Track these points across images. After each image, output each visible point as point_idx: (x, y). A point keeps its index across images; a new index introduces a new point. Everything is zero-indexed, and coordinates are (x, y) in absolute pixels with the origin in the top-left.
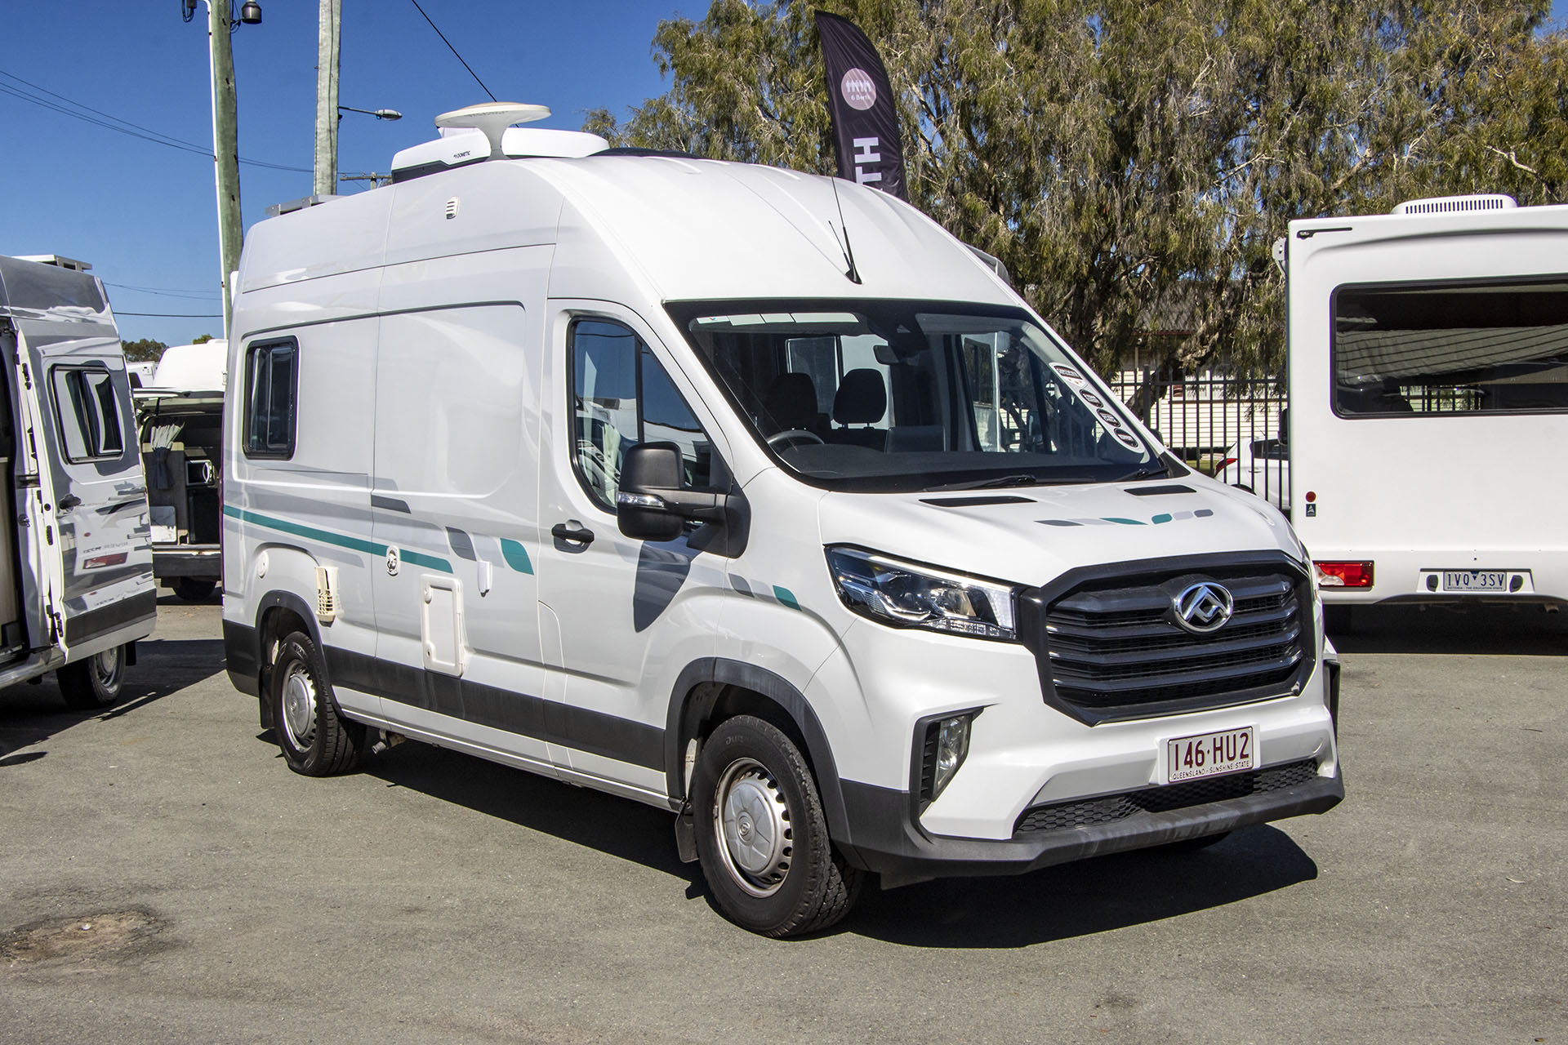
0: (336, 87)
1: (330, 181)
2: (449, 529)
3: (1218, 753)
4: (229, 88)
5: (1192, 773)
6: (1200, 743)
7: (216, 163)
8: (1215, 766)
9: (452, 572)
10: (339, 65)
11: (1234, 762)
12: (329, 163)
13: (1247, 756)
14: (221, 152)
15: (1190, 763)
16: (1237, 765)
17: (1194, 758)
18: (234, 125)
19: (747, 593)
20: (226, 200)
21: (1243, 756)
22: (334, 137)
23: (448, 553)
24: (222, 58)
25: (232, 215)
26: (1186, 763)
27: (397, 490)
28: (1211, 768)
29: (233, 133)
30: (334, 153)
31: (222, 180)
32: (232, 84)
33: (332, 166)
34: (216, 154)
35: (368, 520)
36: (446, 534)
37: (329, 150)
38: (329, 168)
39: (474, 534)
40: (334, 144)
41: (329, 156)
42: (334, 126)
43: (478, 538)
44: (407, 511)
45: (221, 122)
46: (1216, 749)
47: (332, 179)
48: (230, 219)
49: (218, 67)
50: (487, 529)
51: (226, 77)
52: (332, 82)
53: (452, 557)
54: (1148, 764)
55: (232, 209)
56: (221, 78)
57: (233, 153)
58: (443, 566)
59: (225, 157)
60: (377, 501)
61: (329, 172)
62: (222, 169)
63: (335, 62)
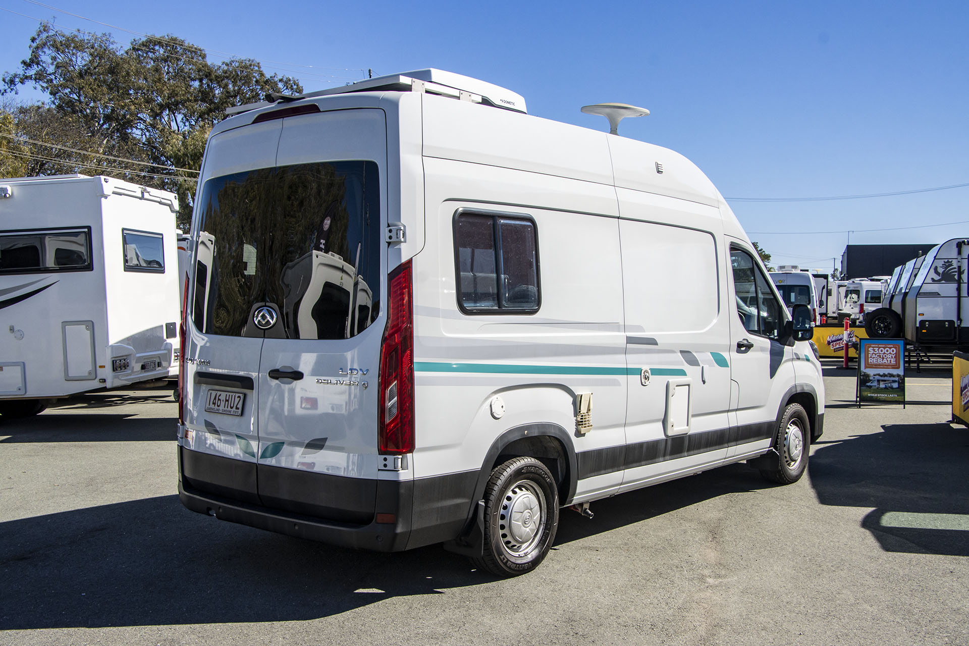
2: (681, 352)
9: (686, 375)
19: (798, 359)
23: (683, 365)
27: (644, 332)
35: (620, 353)
36: (680, 354)
39: (696, 352)
43: (698, 354)
44: (656, 344)
50: (702, 348)
53: (686, 367)
58: (682, 373)
60: (630, 340)
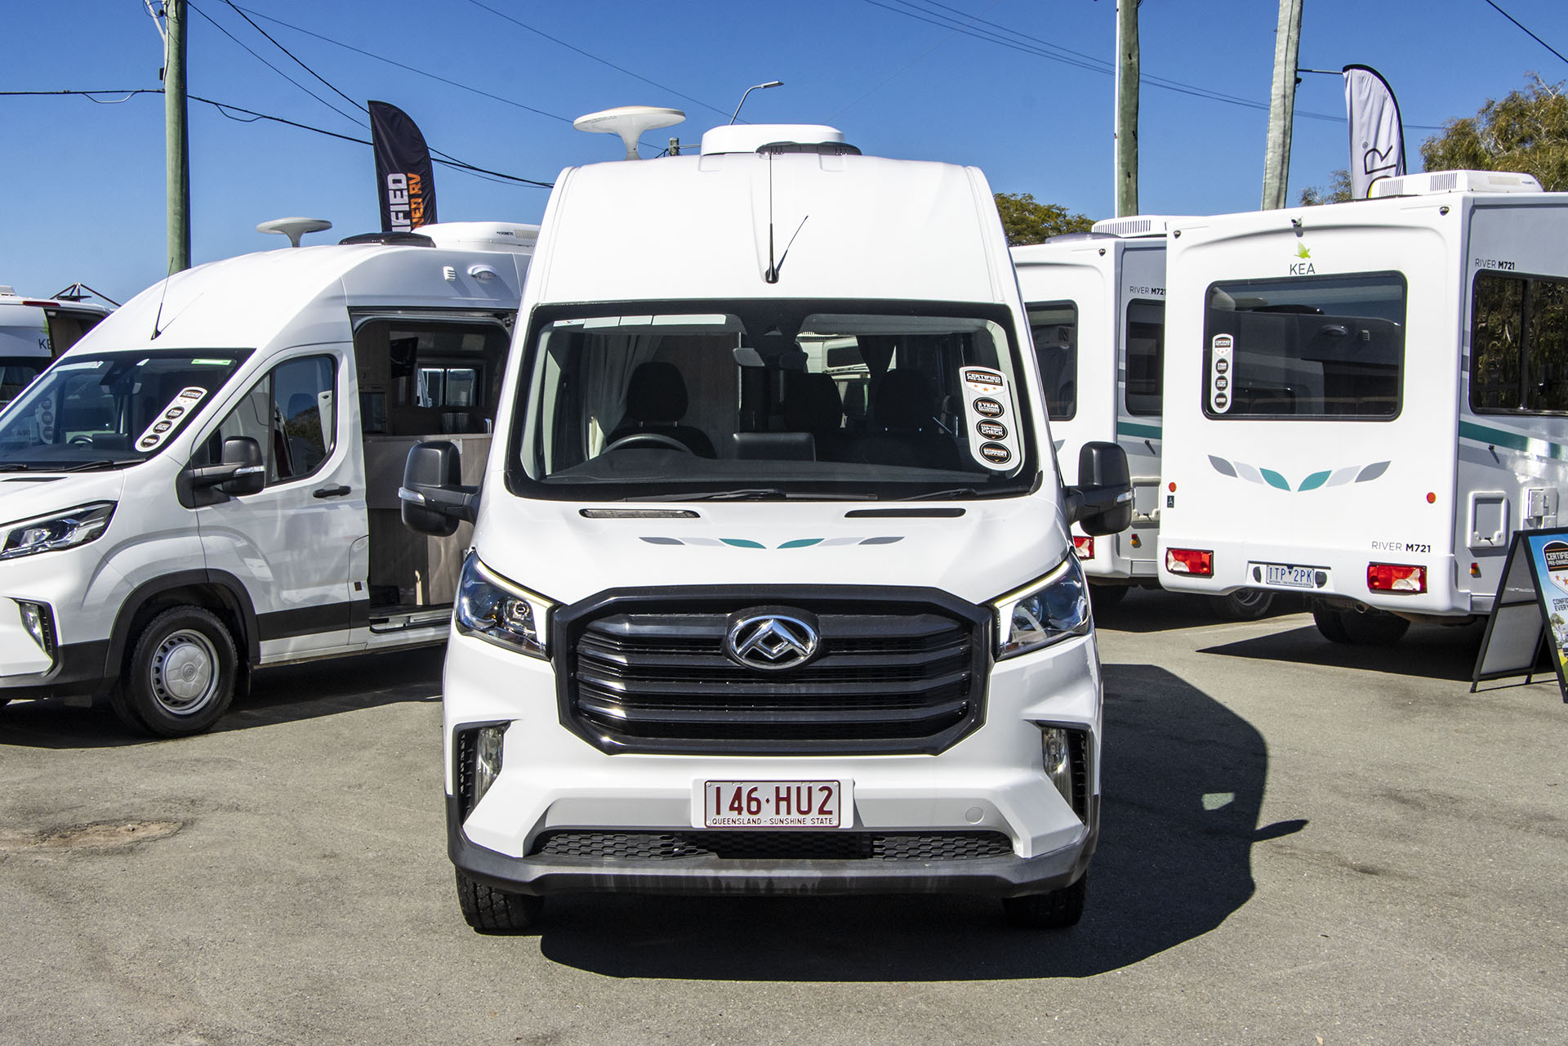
0: (1294, 49)
1: (1281, 149)
3: (783, 804)
4: (1131, 64)
5: (743, 821)
6: (755, 789)
7: (1116, 140)
8: (778, 817)
10: (1299, 25)
11: (808, 817)
12: (1282, 130)
13: (830, 813)
14: (1121, 129)
15: (740, 810)
16: (812, 821)
17: (744, 804)
18: (1134, 101)
20: (1122, 177)
21: (821, 811)
22: (1288, 102)
24: (1126, 33)
25: (1127, 192)
26: (732, 808)
28: (768, 819)
29: (1133, 108)
30: (1288, 119)
31: (1120, 157)
32: (1134, 59)
33: (1285, 133)
34: (1116, 132)
37: (1282, 116)
38: (1282, 136)
40: (1289, 110)
41: (1282, 122)
42: (1289, 91)
45: (1123, 99)
46: (778, 799)
47: (1284, 147)
48: (1125, 196)
49: (1122, 42)
51: (1128, 52)
52: (1290, 44)
54: (683, 804)
55: (1128, 186)
56: (1124, 55)
57: (1132, 129)
59: (1124, 133)
61: (1280, 140)
62: (1120, 146)
63: (1294, 23)
